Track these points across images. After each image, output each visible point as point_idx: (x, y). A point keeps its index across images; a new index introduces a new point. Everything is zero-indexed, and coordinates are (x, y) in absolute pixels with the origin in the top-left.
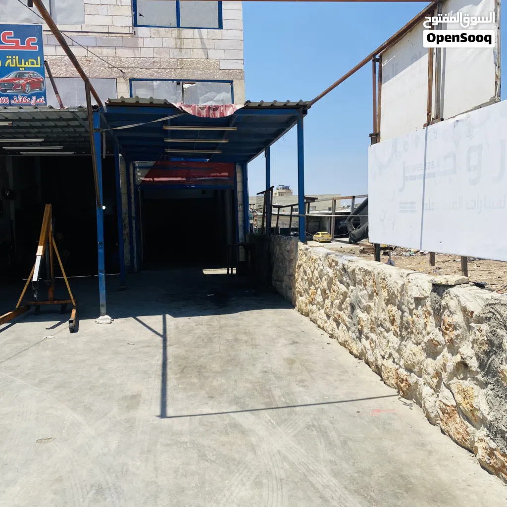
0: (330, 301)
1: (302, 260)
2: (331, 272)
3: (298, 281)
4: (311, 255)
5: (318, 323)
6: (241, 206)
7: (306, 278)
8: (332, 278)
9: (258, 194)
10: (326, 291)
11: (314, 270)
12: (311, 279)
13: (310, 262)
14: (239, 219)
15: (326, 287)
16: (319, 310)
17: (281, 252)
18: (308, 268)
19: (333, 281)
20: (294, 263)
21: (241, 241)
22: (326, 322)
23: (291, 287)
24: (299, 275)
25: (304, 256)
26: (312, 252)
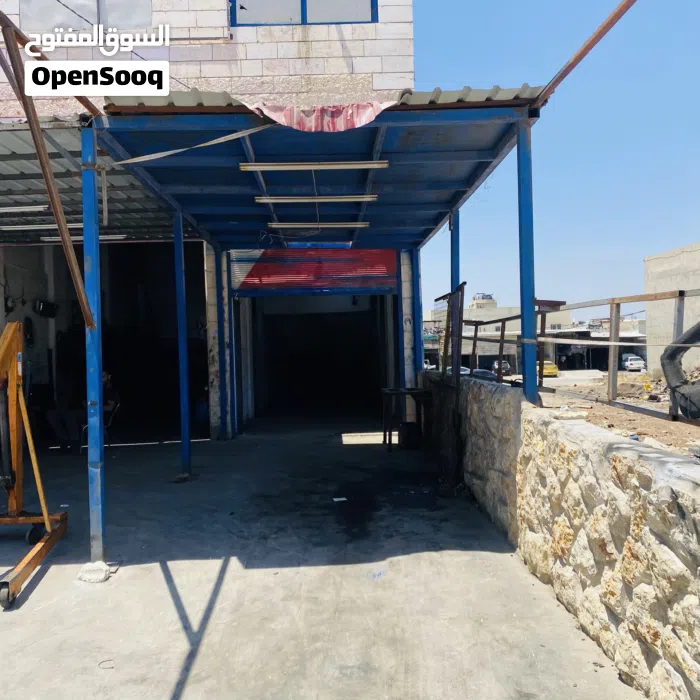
0: (619, 576)
1: (531, 446)
2: (623, 499)
3: (524, 494)
4: (559, 439)
5: (580, 617)
6: (408, 323)
7: (545, 492)
8: (628, 520)
9: (436, 300)
10: (605, 545)
11: (567, 479)
12: (559, 499)
13: (555, 456)
14: (405, 345)
15: (607, 535)
16: (584, 586)
17: (482, 416)
18: (550, 469)
19: (632, 527)
20: (512, 448)
21: (408, 386)
22: (607, 629)
23: (506, 500)
24: (525, 478)
25: (539, 437)
26: (561, 434)
